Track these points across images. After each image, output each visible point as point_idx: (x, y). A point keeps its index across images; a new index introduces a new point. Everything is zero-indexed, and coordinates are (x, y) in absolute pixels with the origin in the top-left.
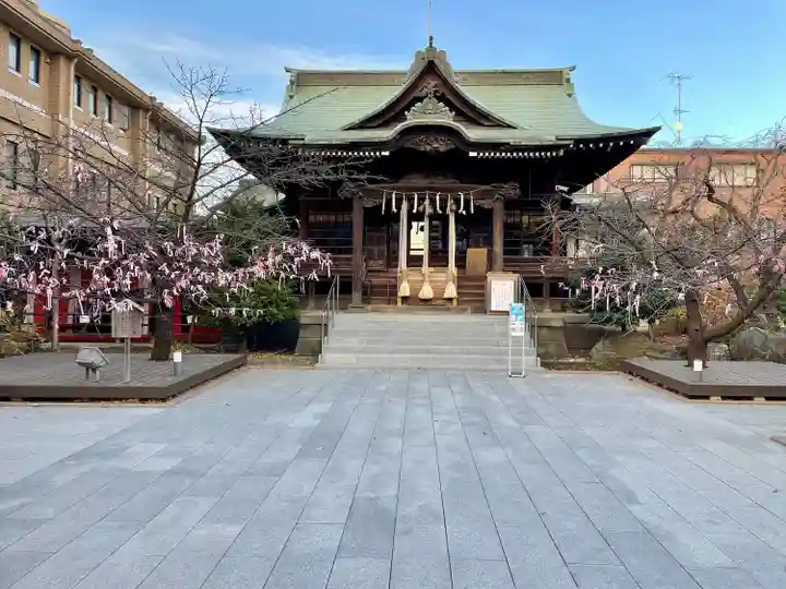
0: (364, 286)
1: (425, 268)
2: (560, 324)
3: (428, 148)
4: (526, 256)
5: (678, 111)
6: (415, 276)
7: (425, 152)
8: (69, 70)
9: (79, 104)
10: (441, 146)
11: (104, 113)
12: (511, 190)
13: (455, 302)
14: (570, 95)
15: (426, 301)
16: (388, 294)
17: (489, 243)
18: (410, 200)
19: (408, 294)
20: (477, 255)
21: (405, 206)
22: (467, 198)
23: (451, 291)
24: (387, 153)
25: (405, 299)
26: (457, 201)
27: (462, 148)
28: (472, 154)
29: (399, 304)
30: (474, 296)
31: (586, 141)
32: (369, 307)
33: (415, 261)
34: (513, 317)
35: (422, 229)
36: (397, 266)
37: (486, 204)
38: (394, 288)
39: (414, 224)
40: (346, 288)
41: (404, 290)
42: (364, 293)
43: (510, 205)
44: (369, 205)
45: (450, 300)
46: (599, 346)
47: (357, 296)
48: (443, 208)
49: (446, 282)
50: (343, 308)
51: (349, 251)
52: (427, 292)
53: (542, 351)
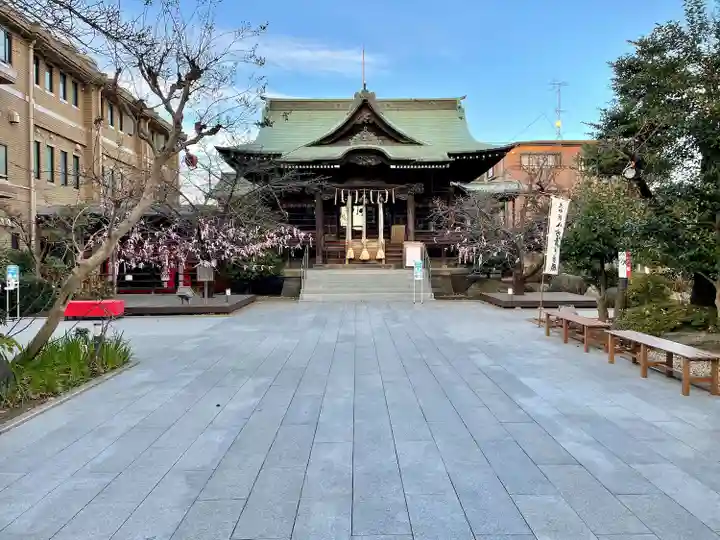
0: (324, 252)
1: (364, 239)
2: (448, 274)
3: (364, 163)
4: (432, 230)
5: (558, 111)
6: (357, 245)
7: (362, 166)
8: (28, 56)
9: (37, 83)
10: (372, 161)
11: (58, 89)
12: (419, 188)
13: (384, 262)
14: (461, 118)
15: (364, 261)
16: (340, 257)
17: (405, 222)
18: (353, 195)
19: (352, 257)
20: (398, 230)
21: (350, 198)
22: (391, 193)
23: (381, 254)
24: (338, 166)
25: (350, 260)
26: (384, 195)
27: (386, 163)
28: (393, 167)
29: (347, 262)
30: (395, 257)
31: (467, 154)
32: (327, 266)
33: (356, 234)
34: (416, 269)
35: (361, 211)
36: (345, 238)
37: (403, 197)
38: (344, 253)
39: (355, 208)
40: (313, 254)
41: (350, 254)
42: (324, 257)
43: (418, 198)
44: (326, 198)
45: (380, 260)
46: (473, 287)
47: (319, 259)
48: (375, 199)
49: (378, 248)
50: (311, 267)
51: (314, 228)
52: (365, 255)
53: (436, 290)
